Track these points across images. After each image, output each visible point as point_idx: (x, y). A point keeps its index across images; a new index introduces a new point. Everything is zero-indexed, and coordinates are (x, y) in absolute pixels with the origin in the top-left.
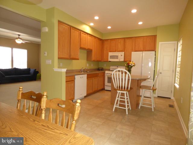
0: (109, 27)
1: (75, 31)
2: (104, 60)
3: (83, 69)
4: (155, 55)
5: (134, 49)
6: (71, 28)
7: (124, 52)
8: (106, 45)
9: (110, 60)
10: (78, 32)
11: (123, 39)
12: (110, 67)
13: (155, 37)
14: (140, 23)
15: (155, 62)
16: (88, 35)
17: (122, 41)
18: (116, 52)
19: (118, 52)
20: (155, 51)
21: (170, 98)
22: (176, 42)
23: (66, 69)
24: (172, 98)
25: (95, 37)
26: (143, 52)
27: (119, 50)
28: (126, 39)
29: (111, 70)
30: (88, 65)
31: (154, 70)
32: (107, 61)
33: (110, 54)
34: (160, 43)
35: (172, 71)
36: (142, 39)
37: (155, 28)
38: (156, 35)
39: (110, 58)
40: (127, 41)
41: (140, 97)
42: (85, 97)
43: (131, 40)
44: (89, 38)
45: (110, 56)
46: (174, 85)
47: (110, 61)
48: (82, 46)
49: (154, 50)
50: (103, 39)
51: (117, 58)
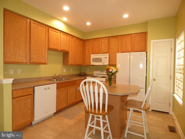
0: (88, 24)
1: (39, 26)
2: (87, 64)
3: (56, 75)
4: (147, 57)
5: (120, 50)
6: (32, 22)
7: (108, 54)
8: (88, 46)
9: (93, 63)
10: (45, 28)
11: (107, 38)
12: (93, 72)
13: (145, 34)
14: (126, 16)
15: (146, 66)
16: (61, 33)
17: (106, 41)
18: (99, 53)
19: (101, 53)
20: (146, 52)
21: (168, 113)
22: (173, 40)
23: (13, 79)
24: (171, 113)
25: (73, 36)
26: (131, 53)
27: (102, 52)
28: (111, 38)
29: (94, 75)
30: (65, 70)
31: (146, 76)
32: (90, 65)
33: (93, 56)
34: (152, 41)
35: (170, 76)
36: (130, 38)
37: (146, 24)
38: (147, 32)
39: (93, 61)
40: (112, 40)
41: (128, 112)
42: (55, 114)
43: (116, 39)
44: (63, 36)
45: (93, 59)
46: (173, 96)
47: (92, 65)
48: (52, 46)
49: (144, 50)
50: (84, 39)
51: (101, 61)
